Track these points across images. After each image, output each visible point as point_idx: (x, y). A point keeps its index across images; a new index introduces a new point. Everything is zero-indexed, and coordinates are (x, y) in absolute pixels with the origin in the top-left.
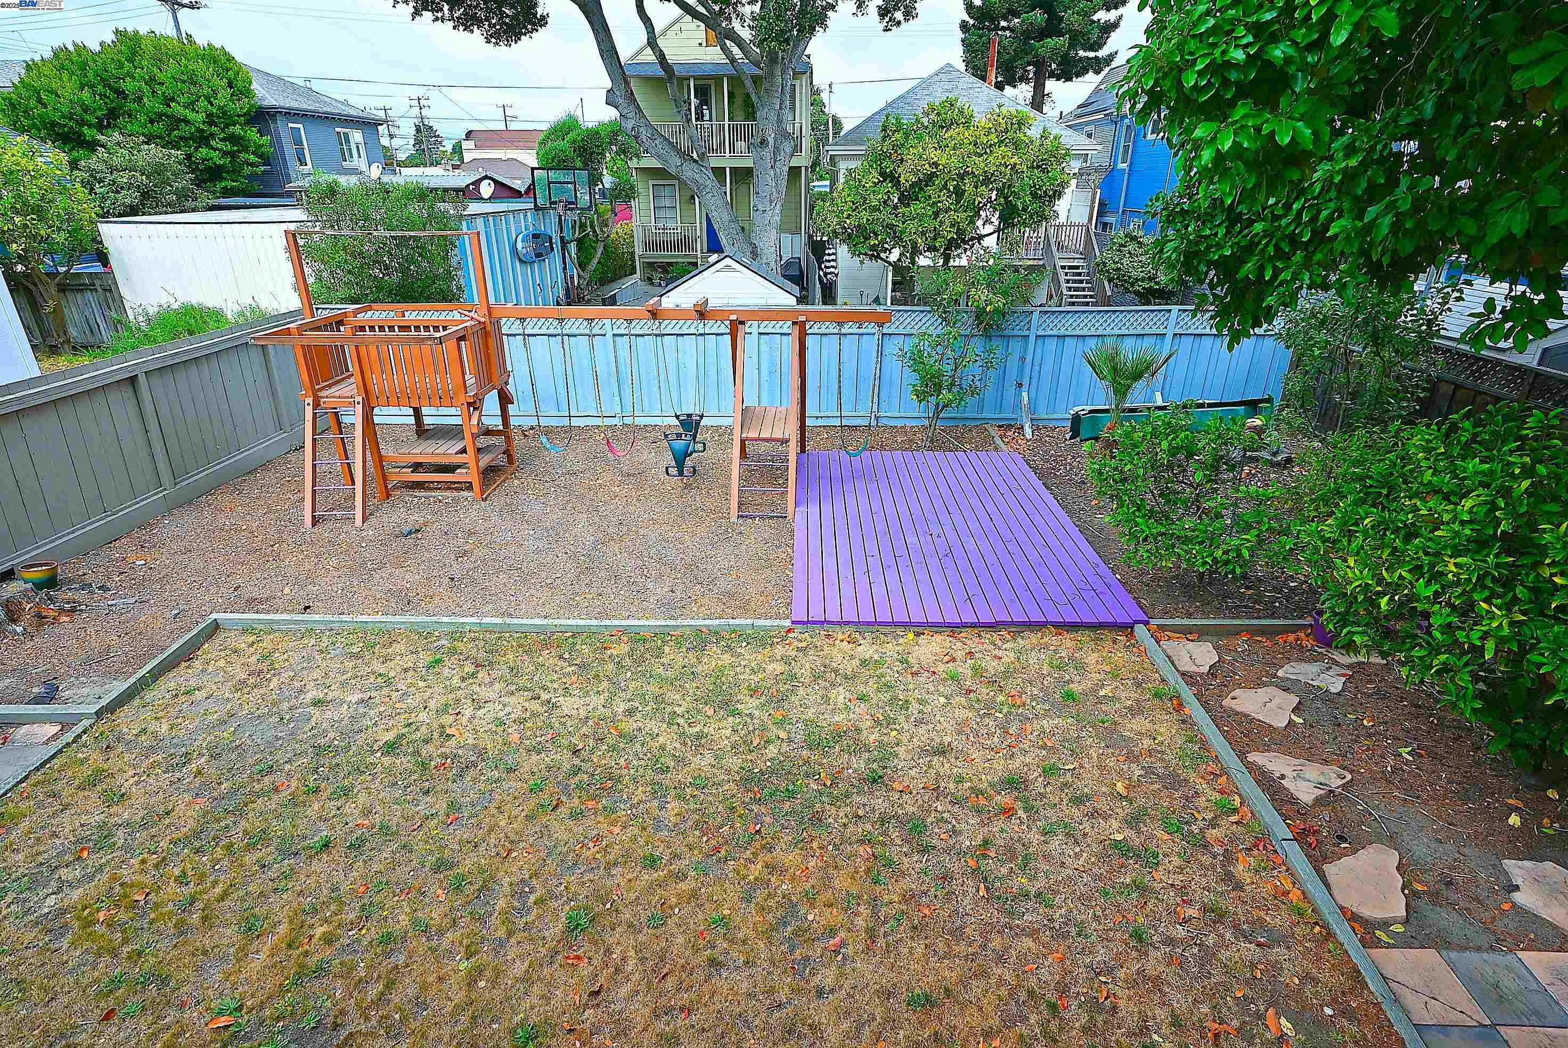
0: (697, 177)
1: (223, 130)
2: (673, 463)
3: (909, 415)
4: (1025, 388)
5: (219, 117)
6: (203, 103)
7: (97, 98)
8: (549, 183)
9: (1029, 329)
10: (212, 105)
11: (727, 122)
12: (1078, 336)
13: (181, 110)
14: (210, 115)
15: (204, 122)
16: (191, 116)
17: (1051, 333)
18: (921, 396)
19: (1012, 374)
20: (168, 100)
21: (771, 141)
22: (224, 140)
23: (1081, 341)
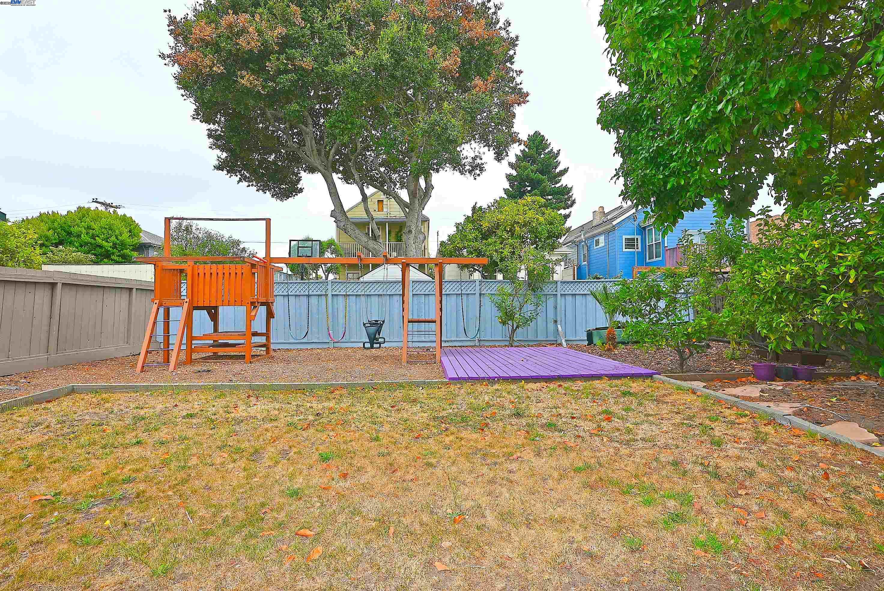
0: (376, 247)
1: (119, 251)
2: (368, 340)
3: (496, 339)
4: (559, 322)
5: (119, 245)
6: (113, 238)
7: (56, 234)
8: (299, 247)
9: (556, 291)
10: (118, 239)
11: (387, 243)
12: (582, 294)
13: (100, 241)
14: (115, 244)
15: (111, 247)
16: (104, 243)
17: (568, 293)
18: (504, 323)
19: (551, 315)
20: (93, 237)
21: (413, 232)
22: (119, 256)
23: (584, 297)
